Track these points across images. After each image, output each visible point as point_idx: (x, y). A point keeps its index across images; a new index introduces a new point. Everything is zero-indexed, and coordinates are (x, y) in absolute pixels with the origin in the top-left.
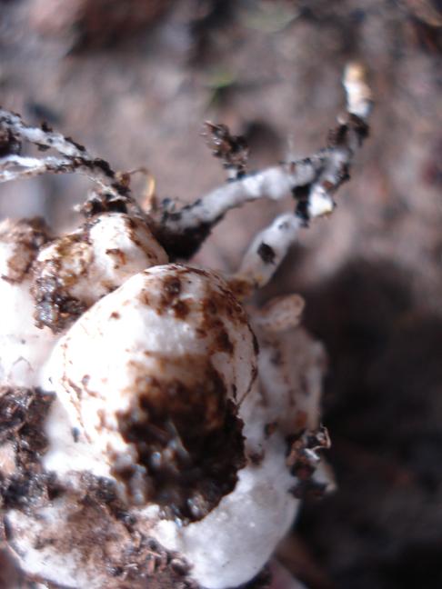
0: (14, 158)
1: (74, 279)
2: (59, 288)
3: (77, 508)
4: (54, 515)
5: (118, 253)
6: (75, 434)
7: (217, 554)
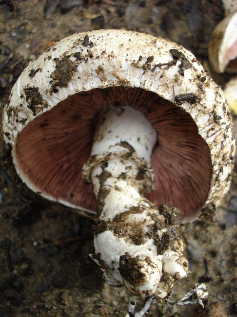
0: (188, 297)
1: (165, 285)
2: (166, 283)
3: (142, 234)
4: (146, 230)
5: (160, 293)
6: (150, 250)
7: (111, 241)
